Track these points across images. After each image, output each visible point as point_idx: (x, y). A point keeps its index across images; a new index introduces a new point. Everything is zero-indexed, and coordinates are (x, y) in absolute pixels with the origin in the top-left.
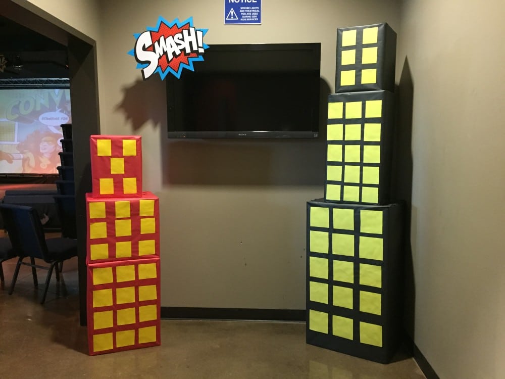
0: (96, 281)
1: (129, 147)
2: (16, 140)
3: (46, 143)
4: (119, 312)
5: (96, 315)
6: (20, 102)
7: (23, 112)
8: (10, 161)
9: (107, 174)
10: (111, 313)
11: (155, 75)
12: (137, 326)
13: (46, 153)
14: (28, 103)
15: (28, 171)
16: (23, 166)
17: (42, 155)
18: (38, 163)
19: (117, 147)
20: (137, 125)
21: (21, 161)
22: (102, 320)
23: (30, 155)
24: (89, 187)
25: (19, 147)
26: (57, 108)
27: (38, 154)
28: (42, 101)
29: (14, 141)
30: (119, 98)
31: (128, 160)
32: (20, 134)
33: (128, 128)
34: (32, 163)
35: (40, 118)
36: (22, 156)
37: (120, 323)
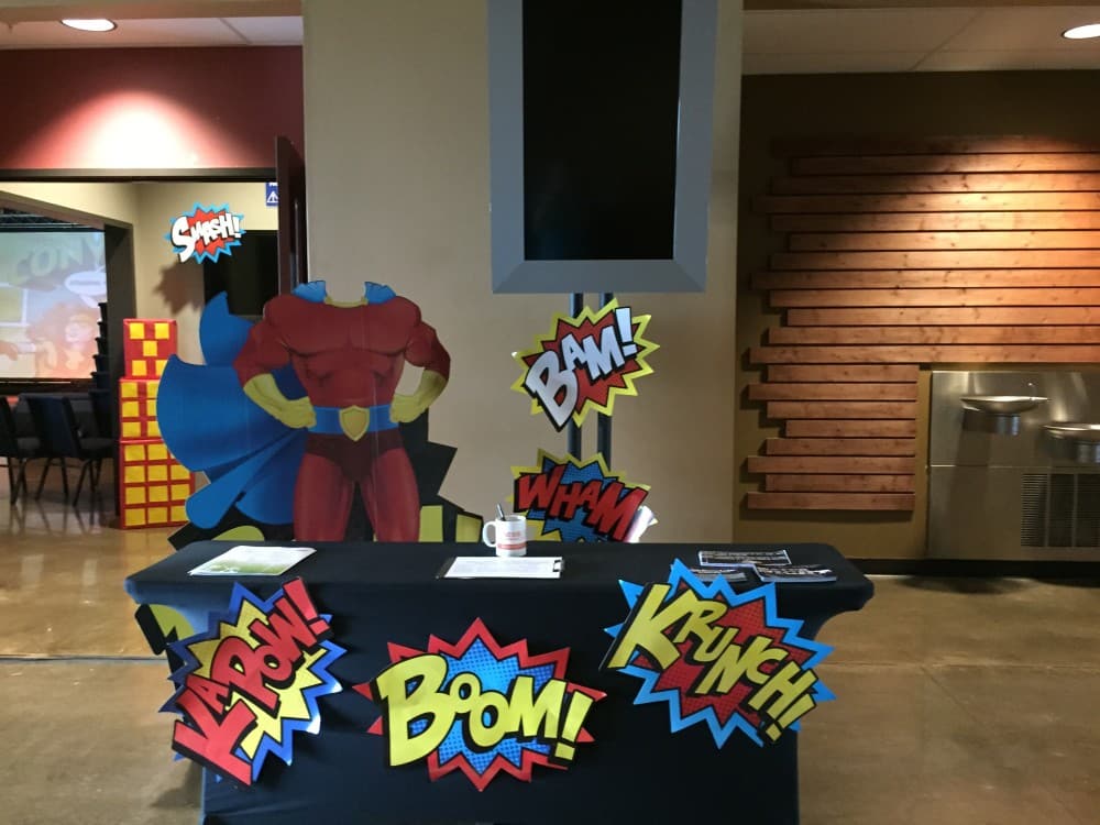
0: (128, 458)
1: (162, 331)
2: (24, 318)
3: (76, 325)
4: (152, 489)
5: (129, 491)
6: (31, 255)
7: (37, 271)
8: (13, 355)
9: (140, 356)
10: (143, 489)
11: (192, 259)
12: (169, 504)
13: (77, 342)
14: (45, 256)
15: (45, 374)
16: (37, 365)
17: (69, 345)
18: (63, 358)
19: (150, 331)
20: (176, 309)
21: (33, 356)
22: (133, 496)
23: (49, 346)
24: (123, 371)
25: (29, 332)
26: (96, 265)
27: (62, 345)
28: (71, 253)
29: (19, 321)
30: (158, 279)
31: (161, 343)
32: (30, 308)
33: (167, 311)
34: (53, 359)
35: (68, 281)
36: (34, 348)
37: (152, 500)
